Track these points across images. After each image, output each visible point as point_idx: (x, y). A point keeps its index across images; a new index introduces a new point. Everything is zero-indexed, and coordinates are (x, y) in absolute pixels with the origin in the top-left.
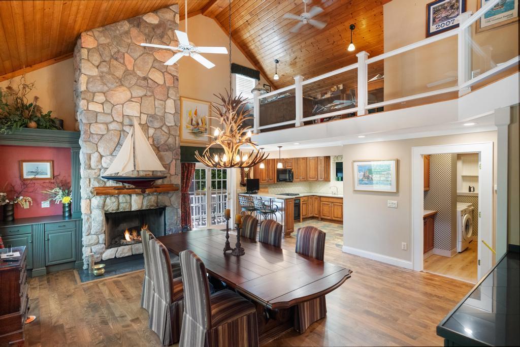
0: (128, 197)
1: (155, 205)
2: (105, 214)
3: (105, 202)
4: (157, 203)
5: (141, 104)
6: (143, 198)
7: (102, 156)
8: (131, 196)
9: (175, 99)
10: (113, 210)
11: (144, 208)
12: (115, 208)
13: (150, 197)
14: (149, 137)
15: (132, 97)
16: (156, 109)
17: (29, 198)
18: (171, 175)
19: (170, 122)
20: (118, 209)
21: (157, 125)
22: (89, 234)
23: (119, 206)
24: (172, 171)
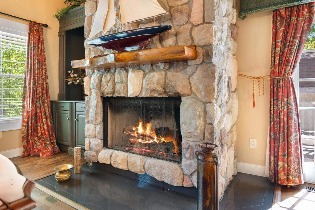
2: (103, 97)
3: (101, 80)
4: (165, 87)
6: (144, 77)
8: (127, 71)
10: (108, 94)
11: (144, 95)
13: (152, 74)
18: (194, 26)
20: (114, 93)
22: (88, 122)
23: (114, 88)
24: (196, 17)
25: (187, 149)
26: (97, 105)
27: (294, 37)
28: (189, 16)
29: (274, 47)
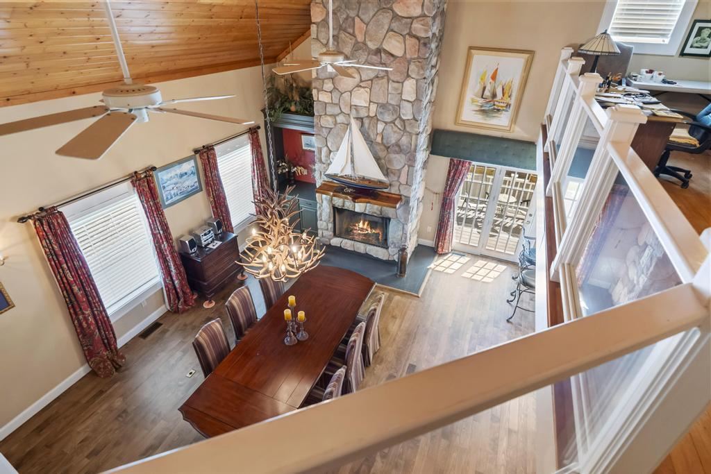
1: (379, 213)
2: (333, 207)
5: (370, 90)
7: (330, 151)
9: (417, 77)
10: (339, 206)
11: (367, 213)
14: (377, 134)
15: (361, 81)
16: (389, 95)
18: (401, 184)
19: (407, 113)
21: (388, 118)
22: (321, 220)
23: (344, 203)
24: (403, 179)
25: (392, 244)
26: (330, 212)
27: (459, 178)
28: (399, 177)
29: (448, 180)
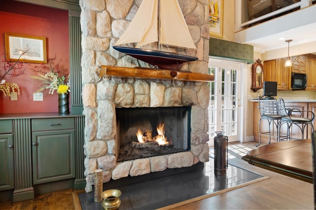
0: (146, 86)
1: (180, 101)
2: (117, 109)
3: (116, 90)
4: (182, 98)
6: (166, 89)
7: (112, 19)
8: (149, 84)
10: (126, 104)
11: (166, 105)
12: (129, 101)
13: (173, 89)
17: (16, 85)
20: (133, 103)
23: (133, 99)
24: (200, 56)
26: (113, 117)
